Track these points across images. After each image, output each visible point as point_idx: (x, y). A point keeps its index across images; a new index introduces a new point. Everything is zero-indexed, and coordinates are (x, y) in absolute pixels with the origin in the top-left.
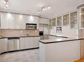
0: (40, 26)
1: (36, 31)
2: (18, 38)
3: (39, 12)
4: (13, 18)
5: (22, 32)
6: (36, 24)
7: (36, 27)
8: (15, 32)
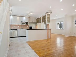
0: (29, 23)
1: (27, 26)
2: (17, 30)
3: (28, 15)
4: (13, 18)
5: (18, 26)
6: (27, 22)
7: (27, 24)
8: (15, 26)
